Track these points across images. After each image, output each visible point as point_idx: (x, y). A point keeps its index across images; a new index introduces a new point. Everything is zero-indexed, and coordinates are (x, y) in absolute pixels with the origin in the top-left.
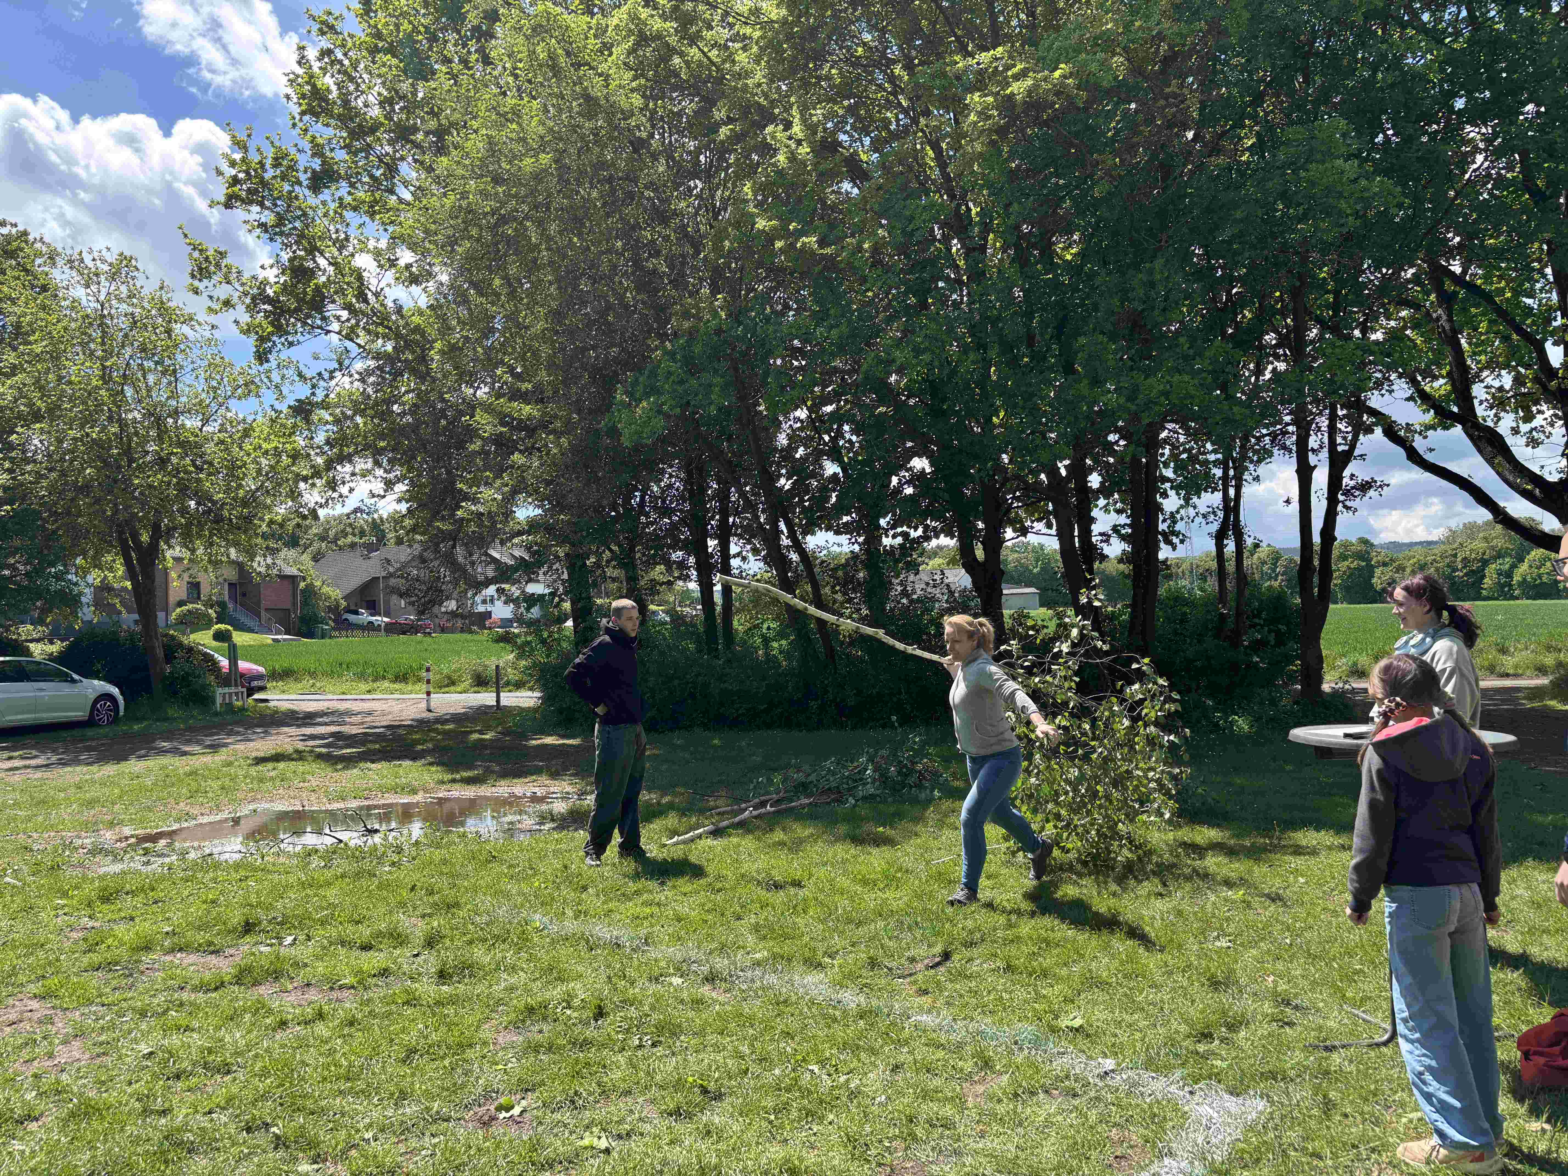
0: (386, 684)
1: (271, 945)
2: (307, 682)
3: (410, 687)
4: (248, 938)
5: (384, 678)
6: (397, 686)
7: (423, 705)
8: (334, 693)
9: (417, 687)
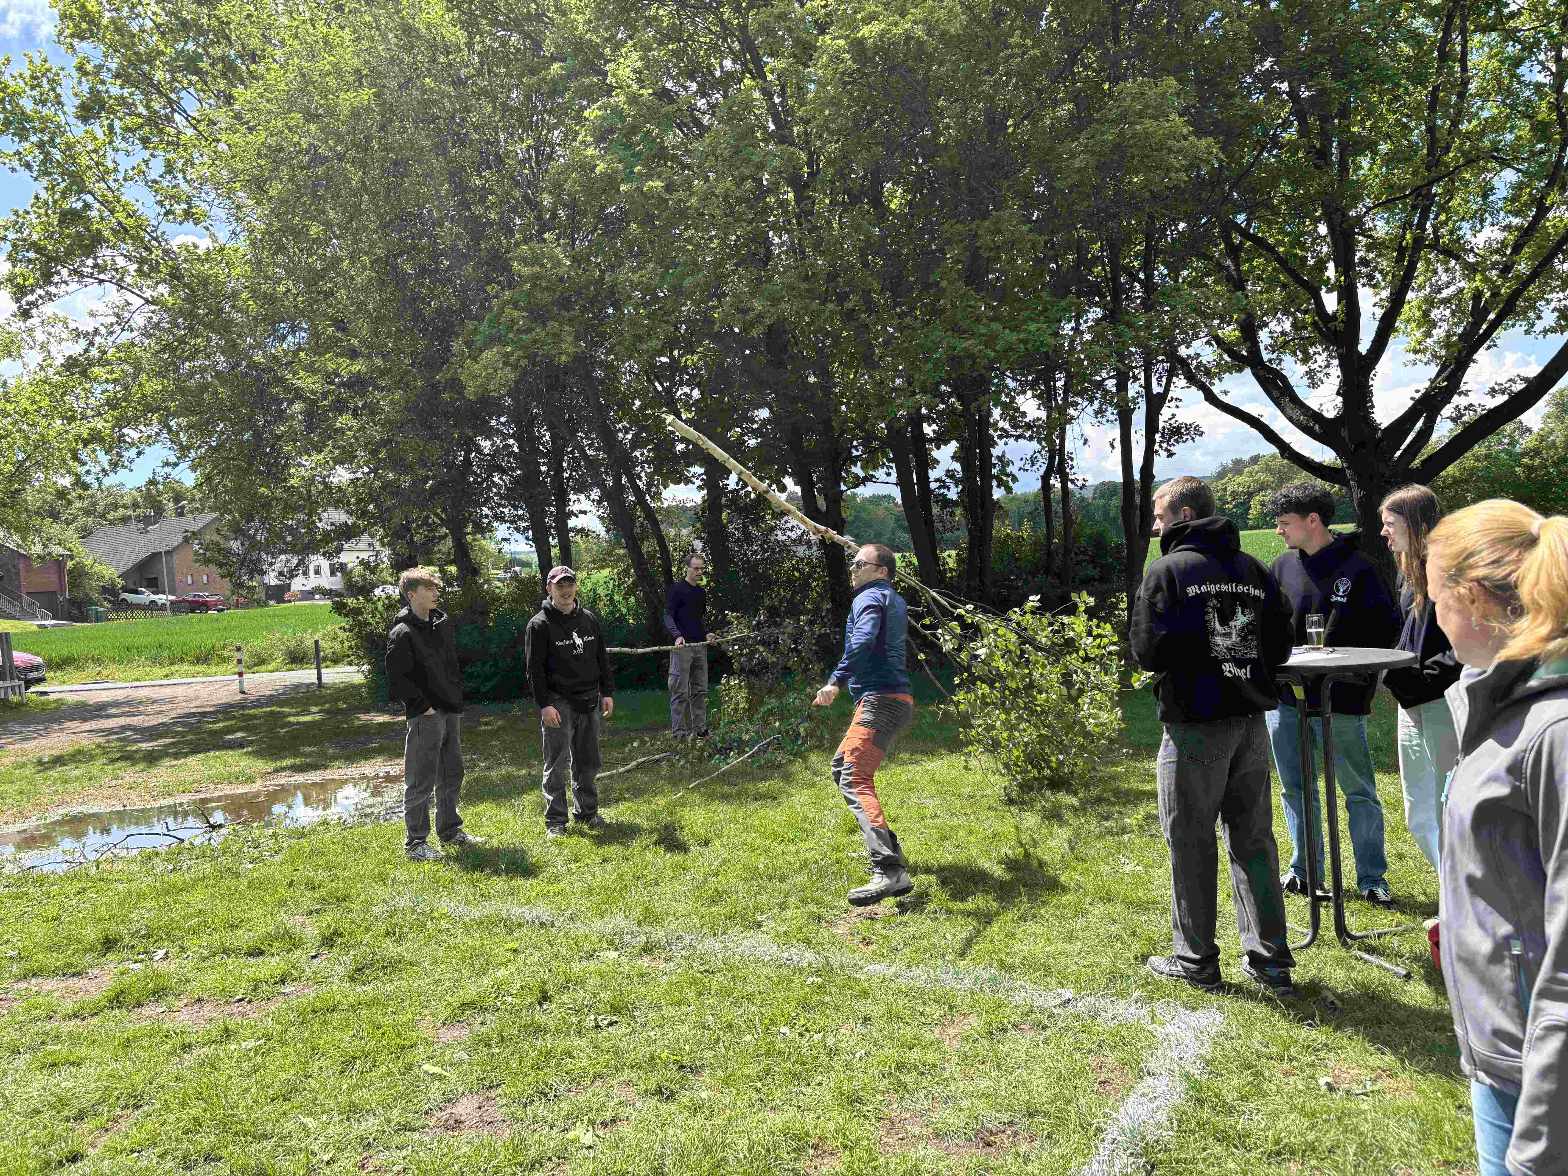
0: (185, 667)
1: (142, 961)
2: (92, 670)
3: (214, 669)
4: (110, 956)
5: (182, 660)
6: (200, 668)
7: (236, 686)
8: (125, 680)
9: (223, 667)
